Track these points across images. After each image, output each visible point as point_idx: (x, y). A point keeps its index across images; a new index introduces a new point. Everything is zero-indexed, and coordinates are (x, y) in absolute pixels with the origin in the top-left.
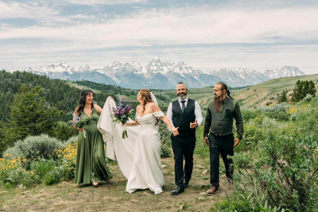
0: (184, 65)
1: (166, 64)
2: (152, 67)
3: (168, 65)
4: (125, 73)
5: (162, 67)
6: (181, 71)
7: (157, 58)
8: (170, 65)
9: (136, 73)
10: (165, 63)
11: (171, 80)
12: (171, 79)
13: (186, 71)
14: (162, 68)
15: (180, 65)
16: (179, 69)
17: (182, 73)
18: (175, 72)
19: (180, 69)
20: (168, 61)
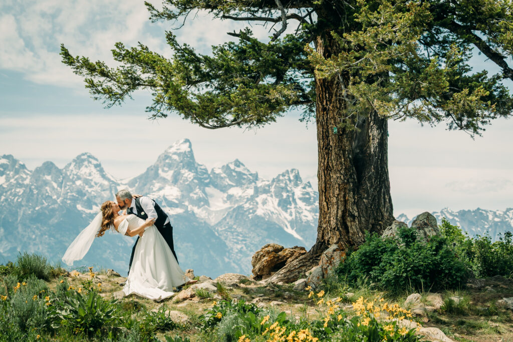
0: (300, 187)
1: (222, 178)
2: (160, 189)
3: (227, 181)
4: (37, 209)
5: (204, 192)
6: (286, 210)
7: (185, 148)
8: (240, 180)
9: (88, 211)
10: (218, 171)
11: (240, 251)
12: (239, 247)
13: (306, 213)
14: (201, 195)
15: (283, 185)
16: (276, 201)
17: (290, 218)
18: (260, 212)
19: (279, 205)
20: (232, 167)
